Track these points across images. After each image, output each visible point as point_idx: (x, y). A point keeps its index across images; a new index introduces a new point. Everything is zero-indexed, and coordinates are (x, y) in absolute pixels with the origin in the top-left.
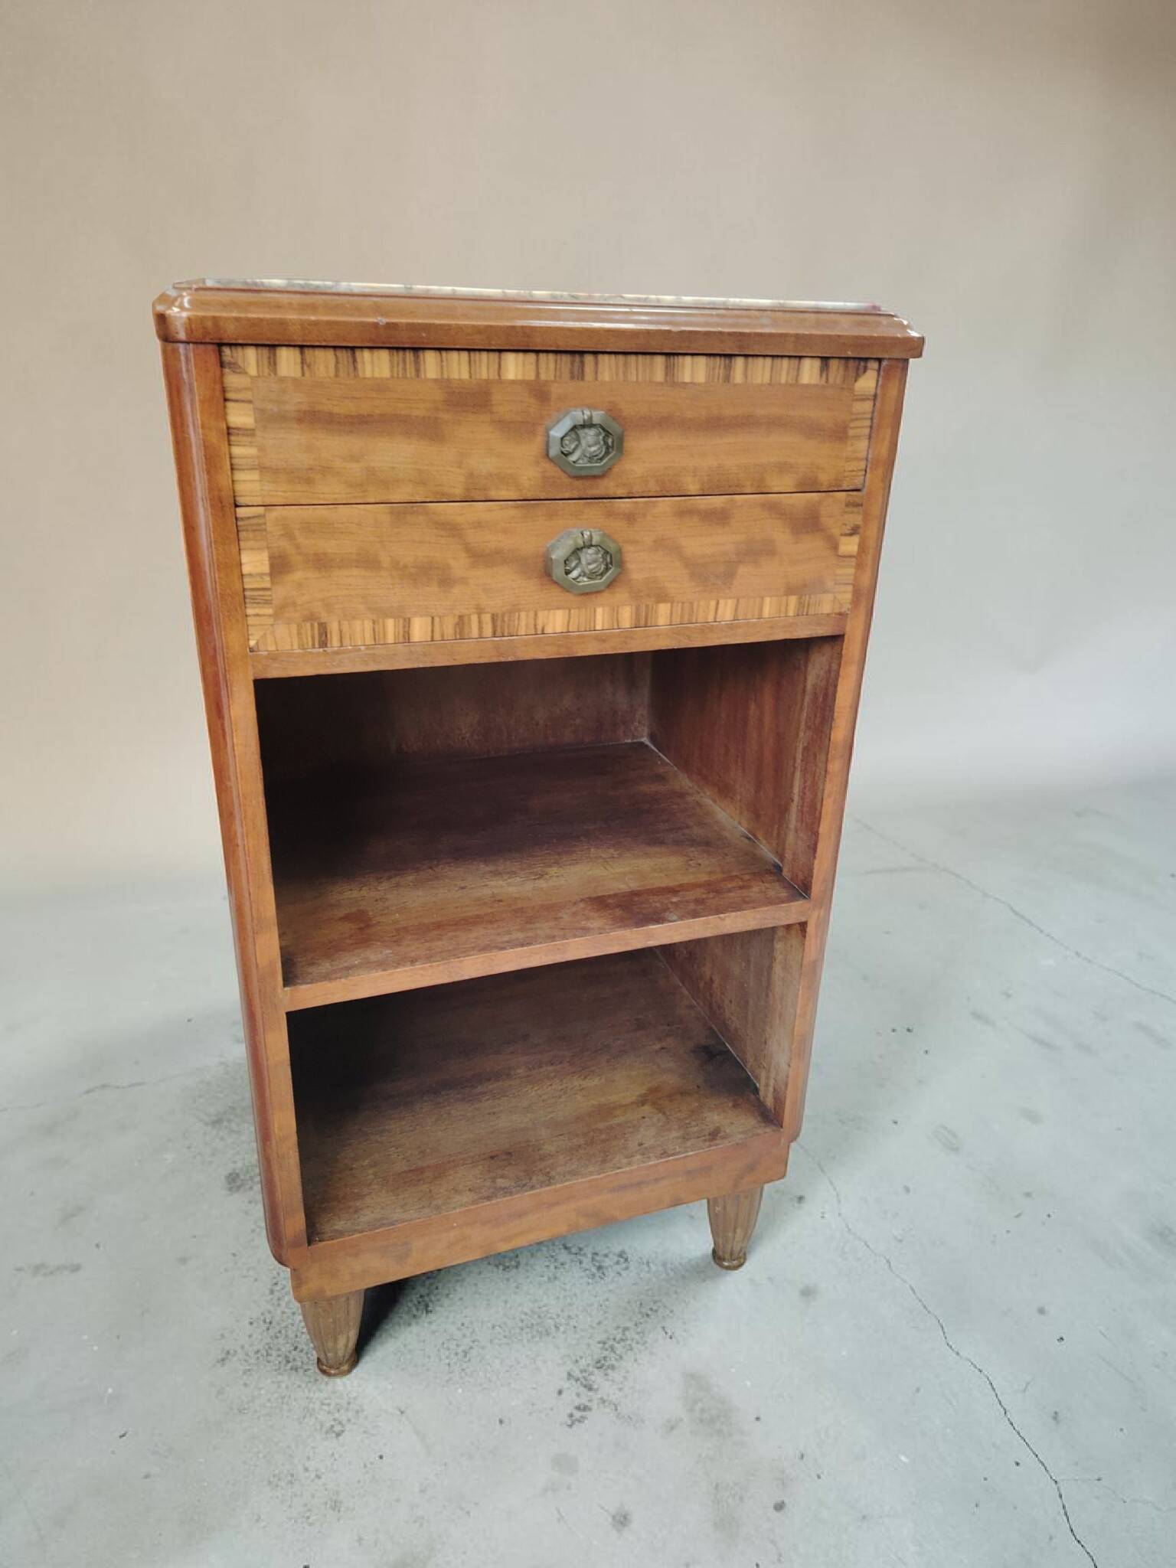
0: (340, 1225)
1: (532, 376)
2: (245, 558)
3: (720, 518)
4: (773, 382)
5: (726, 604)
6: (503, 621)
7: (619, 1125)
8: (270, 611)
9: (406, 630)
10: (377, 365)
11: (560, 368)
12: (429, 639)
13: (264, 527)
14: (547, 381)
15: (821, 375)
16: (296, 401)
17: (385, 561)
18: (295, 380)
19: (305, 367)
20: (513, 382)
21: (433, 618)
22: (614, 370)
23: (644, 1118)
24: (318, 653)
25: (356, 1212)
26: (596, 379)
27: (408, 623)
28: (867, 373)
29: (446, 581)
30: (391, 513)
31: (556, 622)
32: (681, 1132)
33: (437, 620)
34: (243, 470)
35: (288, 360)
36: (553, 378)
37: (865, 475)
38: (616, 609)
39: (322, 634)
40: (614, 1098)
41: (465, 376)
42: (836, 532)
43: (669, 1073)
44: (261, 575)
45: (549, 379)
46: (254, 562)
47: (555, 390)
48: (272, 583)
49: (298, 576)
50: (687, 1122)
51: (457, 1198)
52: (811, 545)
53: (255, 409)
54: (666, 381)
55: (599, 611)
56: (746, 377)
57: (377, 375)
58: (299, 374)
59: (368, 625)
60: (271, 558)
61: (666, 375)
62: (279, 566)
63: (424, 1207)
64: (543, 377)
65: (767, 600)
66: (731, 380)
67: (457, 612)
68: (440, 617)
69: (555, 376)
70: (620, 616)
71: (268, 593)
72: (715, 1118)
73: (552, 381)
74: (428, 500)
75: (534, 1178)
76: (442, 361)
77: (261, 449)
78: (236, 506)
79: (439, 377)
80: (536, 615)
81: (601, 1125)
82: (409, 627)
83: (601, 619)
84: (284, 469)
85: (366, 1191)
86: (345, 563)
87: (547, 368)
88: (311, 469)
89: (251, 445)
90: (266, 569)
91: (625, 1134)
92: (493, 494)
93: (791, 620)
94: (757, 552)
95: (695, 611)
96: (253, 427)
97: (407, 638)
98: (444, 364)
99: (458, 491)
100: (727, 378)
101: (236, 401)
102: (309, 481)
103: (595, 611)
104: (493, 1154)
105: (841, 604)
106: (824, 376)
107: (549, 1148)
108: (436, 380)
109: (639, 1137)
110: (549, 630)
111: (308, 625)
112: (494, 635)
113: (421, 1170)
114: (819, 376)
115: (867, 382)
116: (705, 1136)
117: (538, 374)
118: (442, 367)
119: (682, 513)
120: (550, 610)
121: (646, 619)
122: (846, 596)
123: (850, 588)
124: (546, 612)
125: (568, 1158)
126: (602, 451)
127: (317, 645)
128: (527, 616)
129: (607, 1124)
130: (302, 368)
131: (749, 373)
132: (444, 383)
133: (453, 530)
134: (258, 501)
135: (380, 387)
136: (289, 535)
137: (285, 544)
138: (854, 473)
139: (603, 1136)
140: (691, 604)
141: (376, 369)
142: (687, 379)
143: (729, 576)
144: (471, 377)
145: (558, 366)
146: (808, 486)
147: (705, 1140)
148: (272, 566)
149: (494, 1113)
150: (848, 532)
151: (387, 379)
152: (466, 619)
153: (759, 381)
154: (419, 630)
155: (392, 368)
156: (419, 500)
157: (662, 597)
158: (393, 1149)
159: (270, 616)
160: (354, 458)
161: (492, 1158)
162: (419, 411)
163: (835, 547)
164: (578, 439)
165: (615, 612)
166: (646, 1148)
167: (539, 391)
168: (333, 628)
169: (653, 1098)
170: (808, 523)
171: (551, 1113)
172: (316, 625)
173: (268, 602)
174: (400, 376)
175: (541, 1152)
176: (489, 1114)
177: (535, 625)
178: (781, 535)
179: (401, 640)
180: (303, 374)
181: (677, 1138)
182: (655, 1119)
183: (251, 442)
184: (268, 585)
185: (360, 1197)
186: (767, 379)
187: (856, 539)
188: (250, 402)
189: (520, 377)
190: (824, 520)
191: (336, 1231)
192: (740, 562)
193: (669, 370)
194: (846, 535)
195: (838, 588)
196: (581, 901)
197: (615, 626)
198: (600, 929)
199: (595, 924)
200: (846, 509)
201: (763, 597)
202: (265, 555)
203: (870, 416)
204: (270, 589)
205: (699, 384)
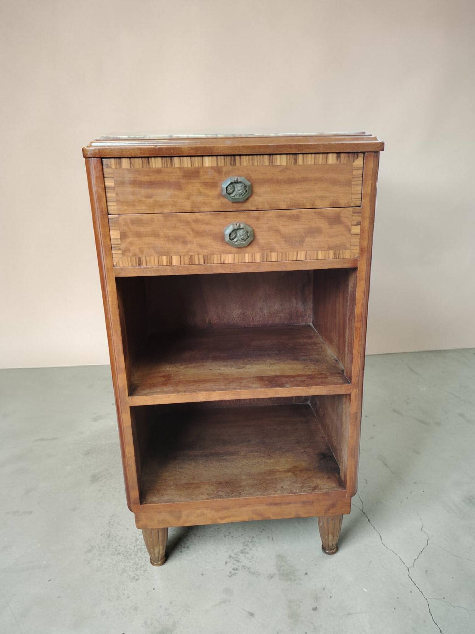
0: (155, 499)
1: (215, 165)
2: (112, 233)
3: (297, 218)
4: (316, 163)
5: (301, 253)
6: (208, 258)
7: (276, 479)
8: (120, 252)
9: (170, 260)
10: (156, 163)
11: (226, 162)
12: (179, 264)
13: (118, 222)
14: (221, 167)
15: (337, 160)
16: (129, 177)
17: (162, 234)
18: (128, 170)
19: (131, 165)
20: (208, 168)
21: (180, 256)
22: (248, 162)
23: (287, 477)
24: (138, 268)
25: (162, 495)
26: (241, 165)
27: (171, 258)
28: (358, 159)
29: (185, 242)
30: (163, 217)
31: (229, 259)
32: (301, 485)
33: (182, 257)
34: (111, 202)
35: (125, 163)
36: (223, 166)
37: (361, 200)
38: (253, 254)
39: (139, 261)
40: (277, 468)
41: (189, 166)
42: (349, 224)
43: (303, 461)
44: (117, 239)
45: (222, 166)
46: (115, 234)
47: (224, 170)
49: (130, 239)
50: (305, 481)
51: (201, 496)
52: (339, 229)
53: (114, 180)
54: (269, 165)
55: (247, 255)
56: (304, 162)
57: (157, 167)
58: (129, 168)
59: (156, 258)
60: (120, 233)
61: (269, 162)
62: (123, 236)
63: (187, 498)
64: (219, 165)
65: (320, 252)
66: (297, 163)
67: (190, 255)
68: (183, 256)
69: (224, 165)
70: (255, 257)
71: (120, 246)
72: (317, 481)
73: (223, 167)
74: (177, 212)
75: (234, 493)
76: (181, 161)
77: (117, 194)
78: (109, 214)
79: (180, 166)
80: (221, 256)
81: (268, 478)
82: (171, 259)
83: (247, 258)
84: (125, 201)
85: (168, 488)
86: (147, 235)
87: (221, 162)
88: (134, 201)
89: (113, 193)
90: (119, 237)
91: (277, 482)
92: (202, 210)
93: (331, 260)
94: (314, 232)
95: (288, 255)
96: (114, 186)
97: (170, 263)
98: (182, 162)
99: (189, 209)
100: (296, 163)
101: (108, 178)
102: (134, 205)
103: (245, 255)
104: (221, 482)
105: (354, 254)
106: (339, 160)
107: (244, 483)
108: (178, 168)
109: (282, 484)
110: (226, 262)
111: (134, 258)
112: (204, 263)
113: (192, 484)
114: (336, 160)
115: (359, 162)
116: (311, 488)
117: (217, 165)
118: (181, 163)
119: (279, 216)
120: (226, 254)
121: (267, 258)
122: (356, 250)
123: (358, 248)
124: (225, 255)
125: (250, 488)
126: (243, 192)
127: (137, 265)
128: (217, 256)
129: (271, 477)
130: (130, 165)
131: (305, 161)
132: (181, 169)
133: (187, 223)
134: (116, 212)
135: (158, 171)
136: (126, 224)
137: (125, 228)
138: (355, 200)
139: (268, 482)
140: (286, 253)
141: (156, 165)
142: (278, 164)
143: (302, 241)
144: (192, 166)
145: (225, 161)
146: (336, 205)
147: (310, 489)
148: (121, 236)
149: (227, 467)
150: (355, 224)
151: (160, 168)
152: (193, 257)
153: (309, 163)
154: (175, 260)
155: (162, 164)
156: (174, 212)
157: (272, 250)
158: (184, 475)
159: (120, 254)
160: (149, 197)
161: (220, 483)
162: (173, 179)
163: (350, 230)
164: (234, 187)
165: (253, 256)
166: (284, 489)
167: (218, 170)
168: (143, 259)
169: (294, 471)
170: (336, 220)
171: (249, 470)
172: (137, 258)
173: (119, 249)
174: (165, 167)
175: (240, 484)
176: (225, 467)
177: (221, 260)
178: (323, 224)
179: (169, 264)
180: (131, 167)
181: (298, 487)
182: (292, 478)
183: (113, 192)
184: (120, 243)
185: (166, 490)
186: (313, 163)
187: (359, 227)
188: (113, 178)
189: (210, 166)
190: (344, 219)
191: (152, 501)
192: (306, 236)
193: (270, 161)
194: (354, 225)
195: (352, 248)
196: (253, 377)
197: (254, 261)
198: (256, 387)
199: (254, 386)
200: (353, 215)
201: (318, 251)
202: (118, 232)
203: (361, 176)
204: (120, 244)
205: (284, 166)
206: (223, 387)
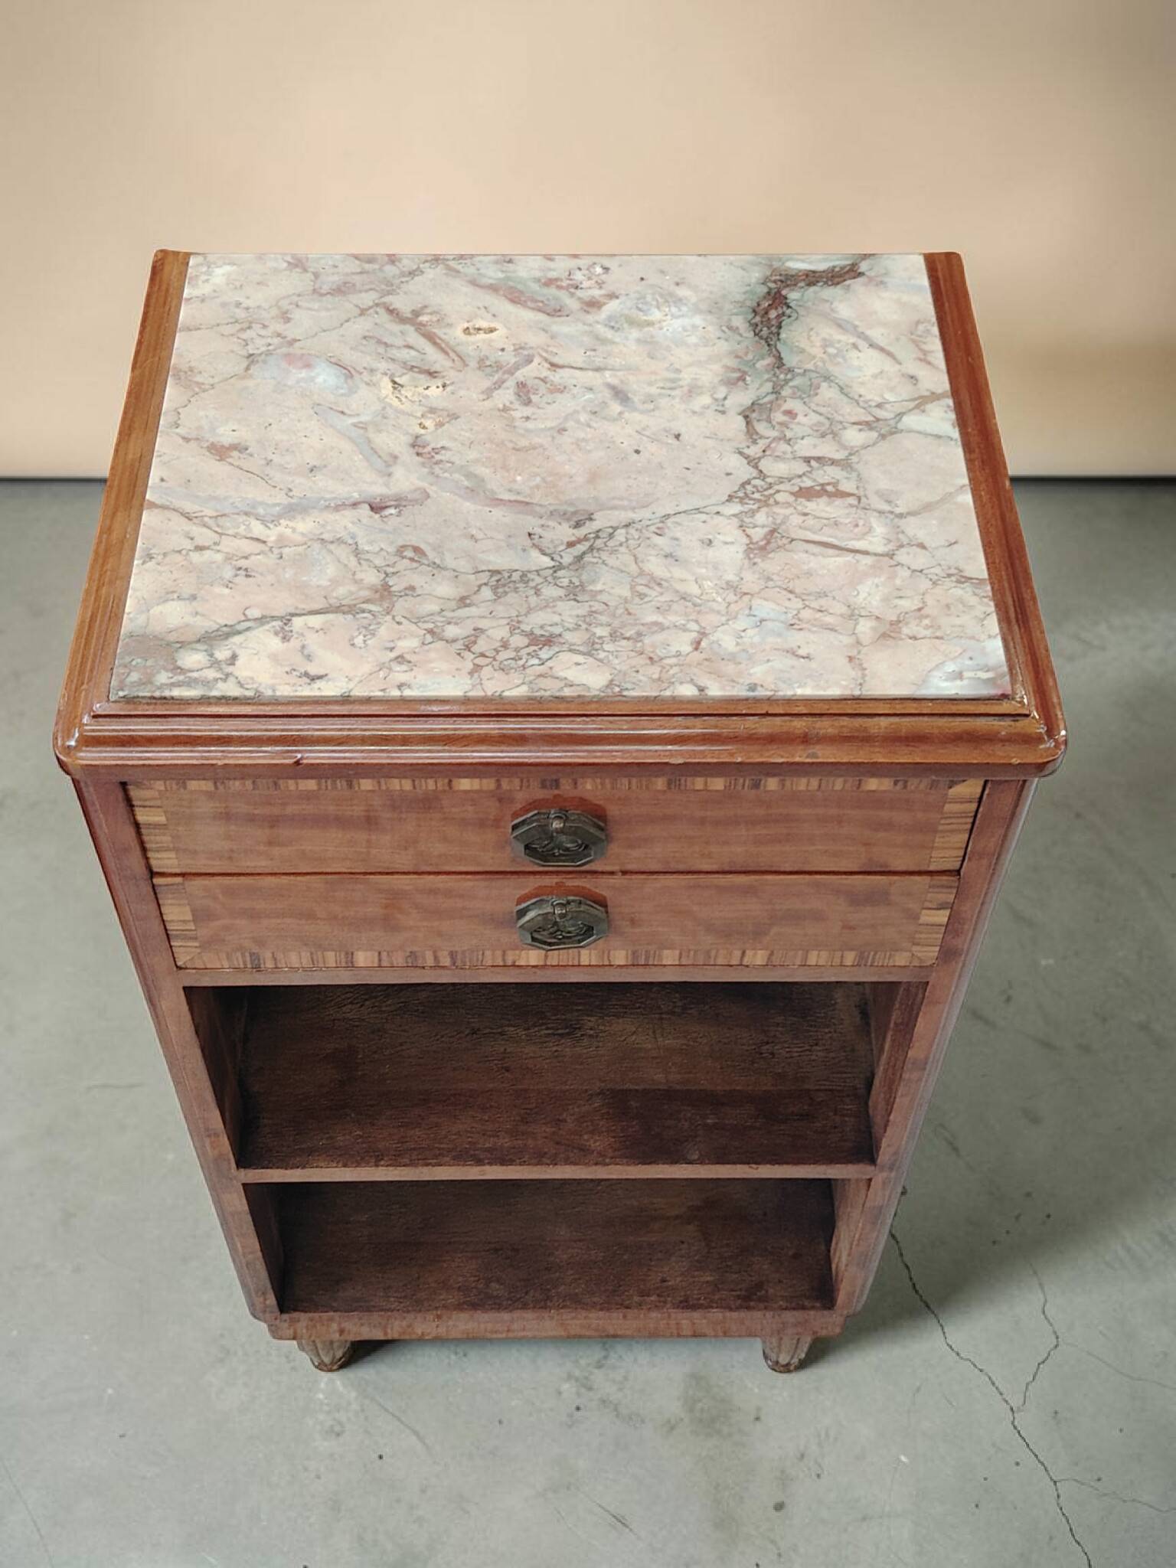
1: (490, 789)
2: (166, 910)
3: (747, 892)
5: (756, 953)
6: (464, 955)
7: (650, 1245)
8: (197, 944)
9: (349, 959)
11: (527, 780)
12: (376, 966)
13: (183, 890)
14: (509, 790)
15: (895, 786)
16: (209, 806)
17: (321, 913)
18: (208, 792)
19: (219, 784)
20: (468, 792)
21: (380, 953)
22: (598, 782)
23: (682, 1242)
24: (251, 973)
26: (575, 788)
28: (967, 782)
29: (394, 928)
31: (529, 958)
32: (717, 1276)
33: (385, 953)
34: (158, 851)
36: (517, 788)
37: (963, 861)
38: (606, 952)
39: (255, 960)
41: (408, 789)
42: (914, 906)
44: (182, 921)
45: (512, 789)
46: (176, 913)
47: (520, 796)
48: (196, 926)
49: (223, 921)
51: (443, 1295)
52: (879, 913)
53: (166, 812)
54: (669, 789)
55: (584, 953)
56: (782, 789)
58: (212, 789)
59: (305, 954)
60: (193, 910)
61: (670, 786)
62: (200, 916)
64: (504, 786)
65: (814, 953)
66: (762, 787)
67: (407, 949)
68: (388, 952)
69: (520, 788)
70: (612, 957)
71: (194, 932)
72: (763, 1268)
73: (515, 791)
77: (175, 837)
78: (153, 874)
79: (377, 790)
80: (505, 953)
81: (630, 1239)
82: (352, 957)
83: (587, 958)
84: (202, 851)
86: (274, 915)
87: (509, 783)
88: (233, 851)
89: (163, 835)
90: (189, 917)
92: (446, 869)
93: (848, 969)
94: (799, 918)
95: (713, 956)
96: (165, 824)
97: (351, 965)
98: (383, 784)
99: (406, 867)
100: (755, 788)
101: (145, 806)
102: (231, 857)
103: (576, 954)
105: (923, 960)
106: (900, 786)
107: (561, 1256)
108: (370, 791)
109: (666, 1269)
110: (523, 963)
111: (239, 954)
113: (417, 1246)
114: (891, 786)
115: (968, 789)
116: (741, 1290)
117: (497, 786)
118: (380, 785)
120: (521, 951)
121: (647, 960)
122: (930, 954)
123: (935, 948)
124: (517, 953)
125: (577, 1276)
127: (249, 965)
129: (637, 1240)
130: (215, 785)
132: (379, 794)
133: (400, 894)
134: (177, 869)
135: (306, 796)
136: (212, 897)
137: (209, 900)
138: (943, 861)
139: (627, 1256)
140: (707, 952)
142: (698, 788)
143: (760, 933)
144: (415, 789)
145: (524, 780)
146: (876, 868)
148: (194, 917)
150: (935, 907)
151: (314, 792)
152: (419, 954)
153: (802, 789)
154: (362, 958)
157: (667, 946)
159: (197, 947)
160: (280, 843)
162: (354, 812)
163: (915, 918)
165: (604, 954)
166: (667, 1287)
167: (499, 798)
168: (266, 956)
170: (876, 896)
172: (247, 954)
173: (195, 939)
174: (330, 788)
178: (833, 906)
179: (344, 965)
180: (216, 788)
181: (708, 1283)
182: (694, 1248)
183: (163, 833)
184: (193, 928)
186: (813, 789)
187: (945, 912)
188: (160, 807)
189: (476, 789)
190: (897, 898)
192: (774, 924)
193: (674, 784)
194: (930, 909)
195: (915, 948)
196: (599, 1094)
197: (606, 963)
198: (600, 1154)
199: (596, 1143)
200: (931, 890)
201: (807, 951)
202: (188, 908)
203: (973, 814)
204: (195, 930)
205: (717, 791)
206: (505, 1141)
